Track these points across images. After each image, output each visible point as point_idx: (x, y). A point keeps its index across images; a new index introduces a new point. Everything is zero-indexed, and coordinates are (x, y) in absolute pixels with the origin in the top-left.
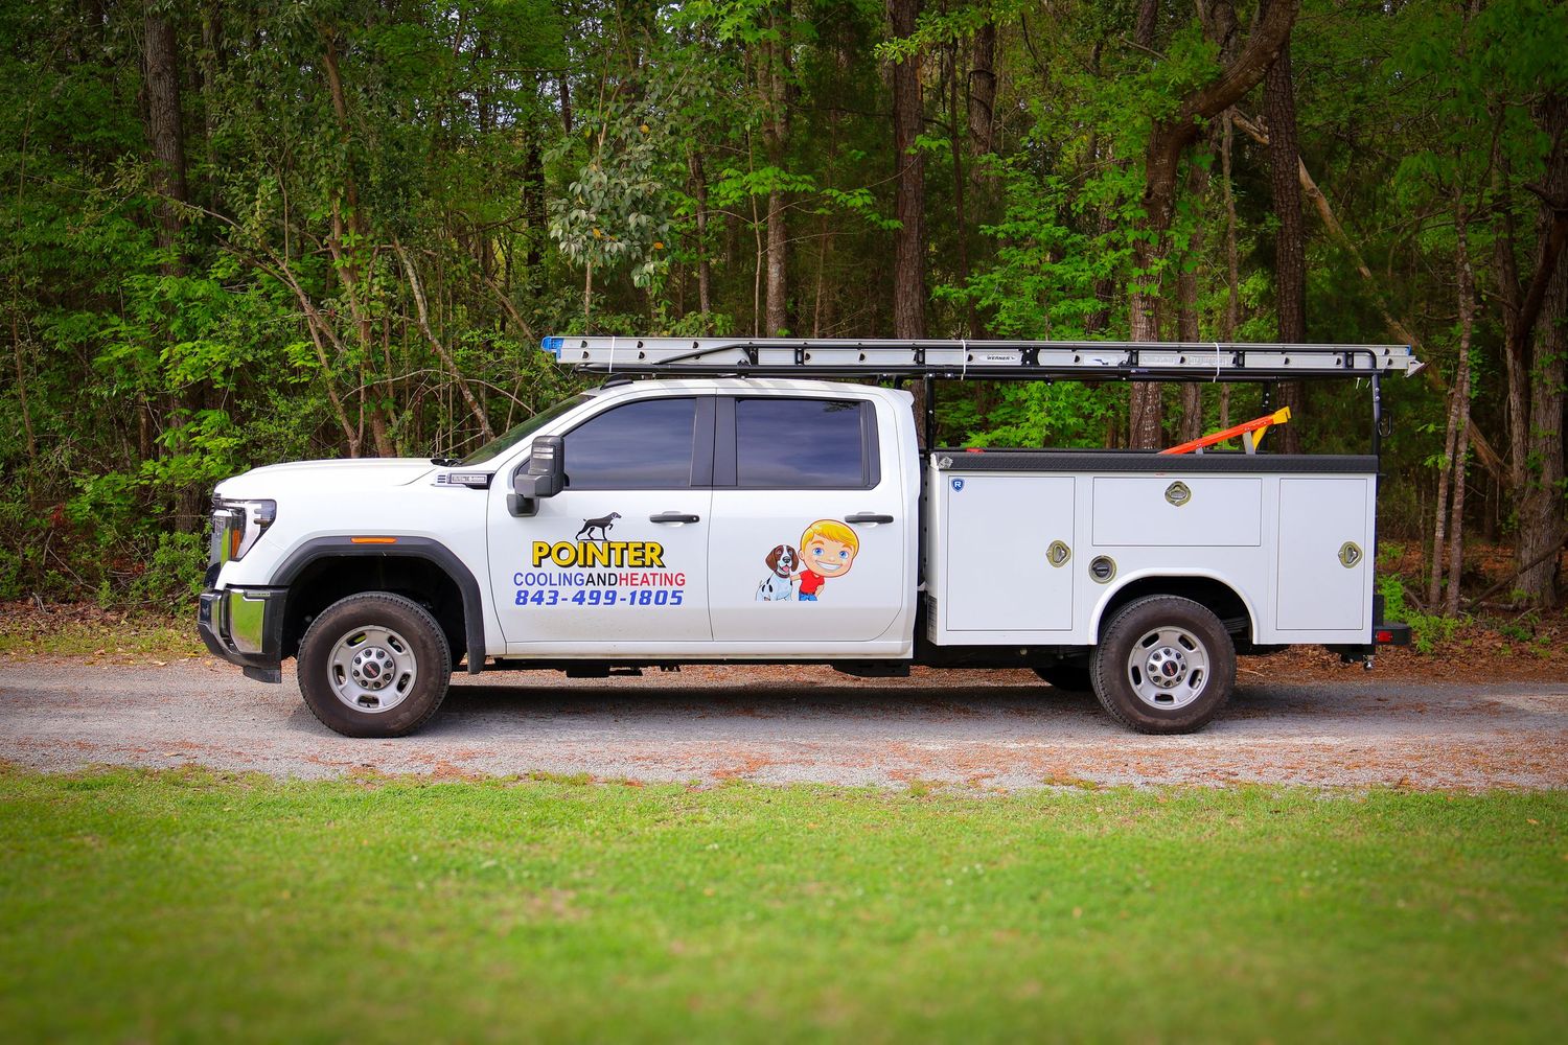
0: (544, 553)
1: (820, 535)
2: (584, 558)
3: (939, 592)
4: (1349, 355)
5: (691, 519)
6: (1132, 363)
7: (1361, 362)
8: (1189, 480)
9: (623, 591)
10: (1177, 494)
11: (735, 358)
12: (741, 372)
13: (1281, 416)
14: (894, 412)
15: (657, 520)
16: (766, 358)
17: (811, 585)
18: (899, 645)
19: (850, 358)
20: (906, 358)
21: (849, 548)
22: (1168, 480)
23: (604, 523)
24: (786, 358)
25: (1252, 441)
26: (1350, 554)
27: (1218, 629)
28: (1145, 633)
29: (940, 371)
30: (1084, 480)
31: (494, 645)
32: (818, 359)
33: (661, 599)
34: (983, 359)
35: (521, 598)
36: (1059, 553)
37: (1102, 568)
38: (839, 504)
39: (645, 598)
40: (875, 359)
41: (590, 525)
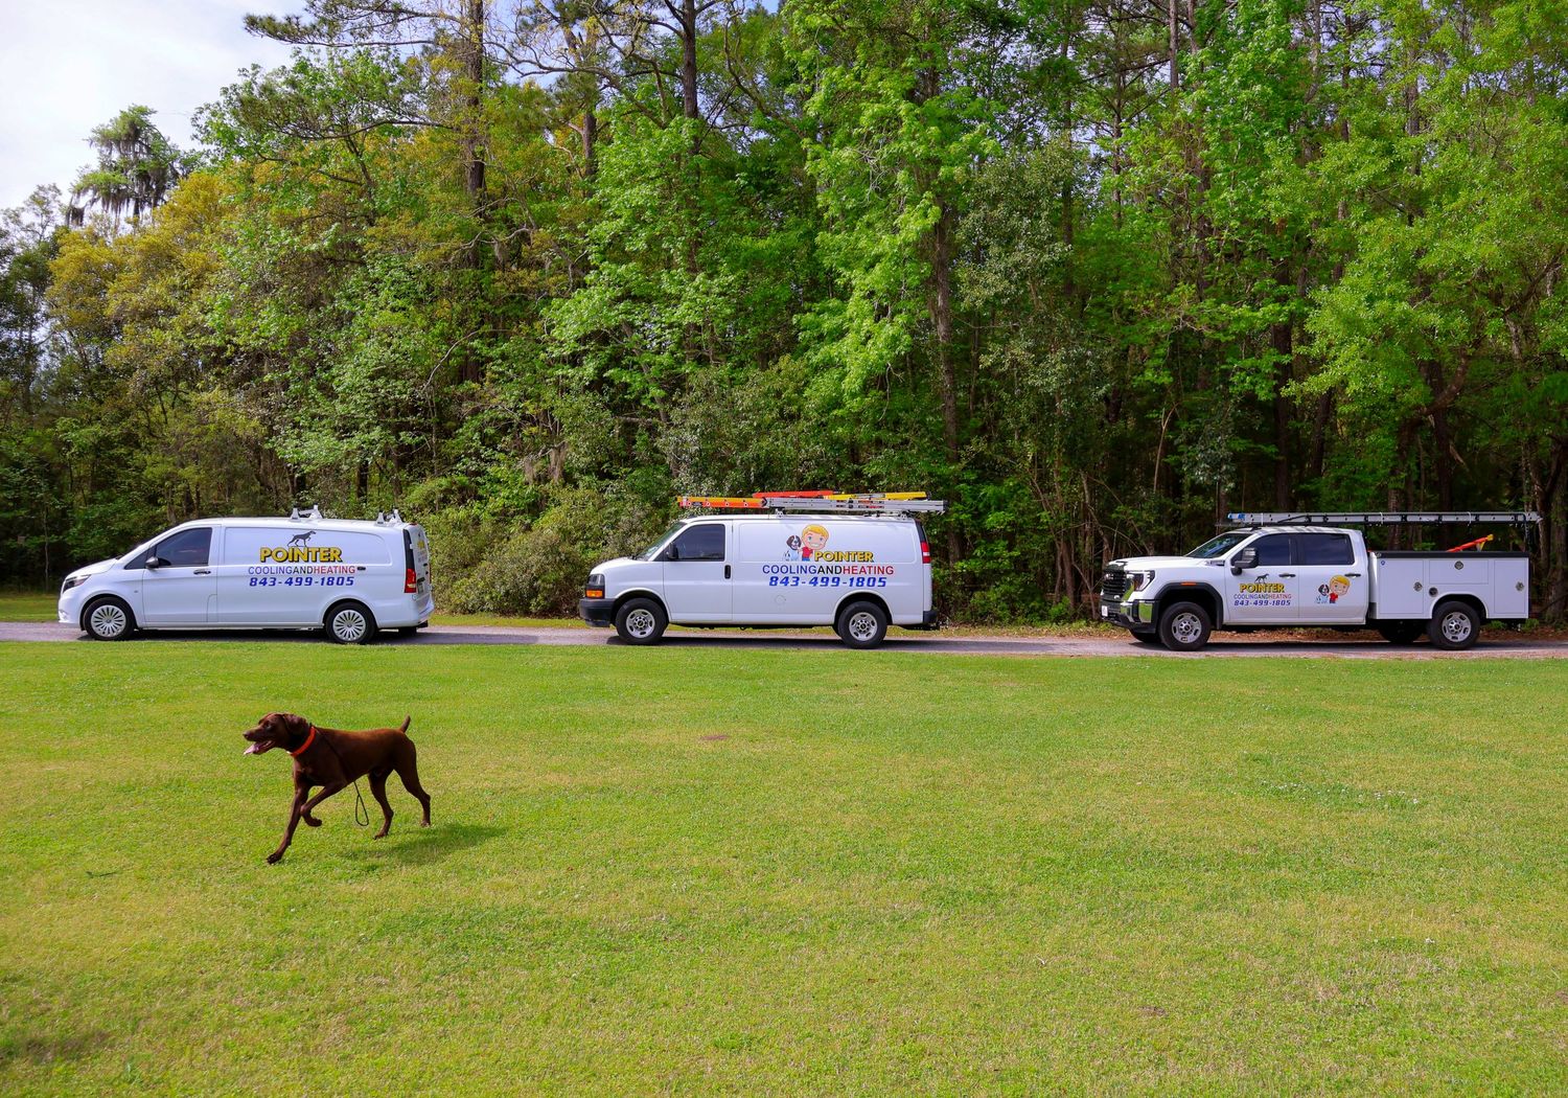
0: (1244, 587)
1: (1337, 581)
2: (1257, 589)
3: (1376, 600)
4: (1516, 516)
5: (1293, 576)
6: (1440, 519)
7: (1520, 518)
8: (1463, 561)
9: (1271, 600)
10: (1459, 566)
11: (1303, 520)
12: (1305, 524)
13: (1490, 537)
14: (1356, 537)
15: (1282, 576)
16: (1314, 520)
17: (1333, 598)
18: (1361, 620)
19: (1342, 519)
20: (1362, 519)
21: (1346, 585)
22: (1454, 561)
23: (1264, 577)
24: (1320, 520)
25: (1480, 547)
26: (1520, 586)
27: (1473, 613)
28: (1447, 614)
29: (1374, 523)
30: (1426, 561)
31: (1227, 619)
32: (1331, 520)
33: (1283, 603)
34: (1388, 519)
35: (1236, 603)
36: (1418, 586)
37: (1433, 592)
38: (1341, 570)
39: (1278, 603)
40: (1350, 519)
41: (1259, 578)
